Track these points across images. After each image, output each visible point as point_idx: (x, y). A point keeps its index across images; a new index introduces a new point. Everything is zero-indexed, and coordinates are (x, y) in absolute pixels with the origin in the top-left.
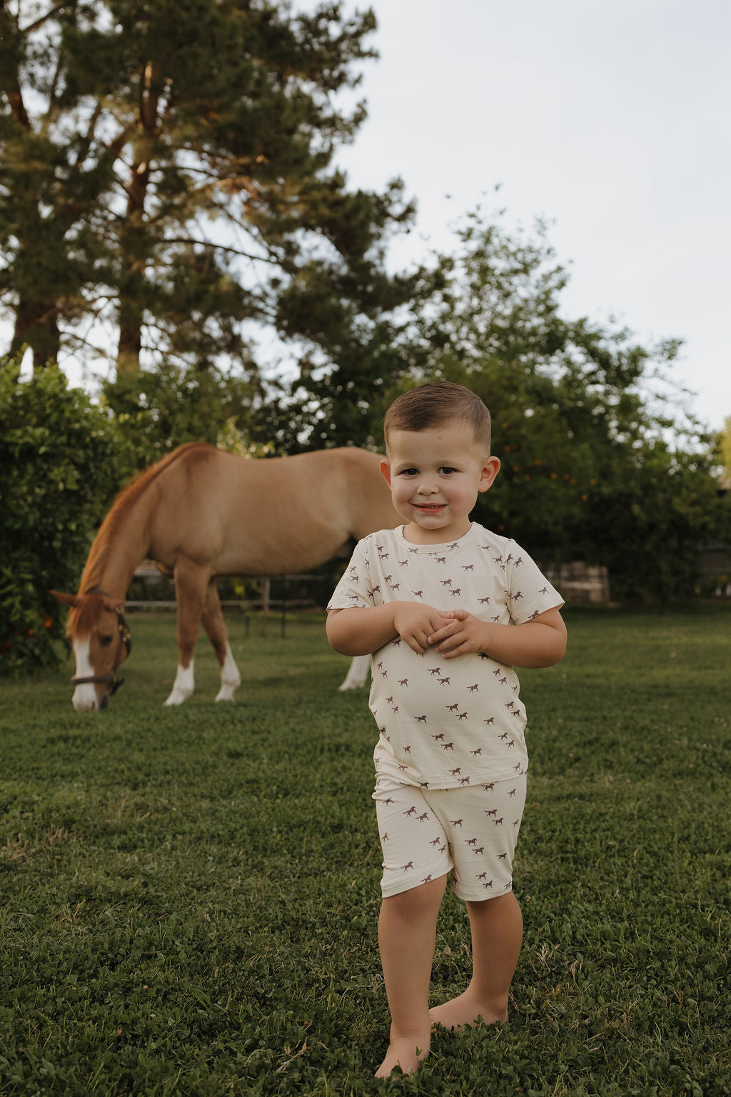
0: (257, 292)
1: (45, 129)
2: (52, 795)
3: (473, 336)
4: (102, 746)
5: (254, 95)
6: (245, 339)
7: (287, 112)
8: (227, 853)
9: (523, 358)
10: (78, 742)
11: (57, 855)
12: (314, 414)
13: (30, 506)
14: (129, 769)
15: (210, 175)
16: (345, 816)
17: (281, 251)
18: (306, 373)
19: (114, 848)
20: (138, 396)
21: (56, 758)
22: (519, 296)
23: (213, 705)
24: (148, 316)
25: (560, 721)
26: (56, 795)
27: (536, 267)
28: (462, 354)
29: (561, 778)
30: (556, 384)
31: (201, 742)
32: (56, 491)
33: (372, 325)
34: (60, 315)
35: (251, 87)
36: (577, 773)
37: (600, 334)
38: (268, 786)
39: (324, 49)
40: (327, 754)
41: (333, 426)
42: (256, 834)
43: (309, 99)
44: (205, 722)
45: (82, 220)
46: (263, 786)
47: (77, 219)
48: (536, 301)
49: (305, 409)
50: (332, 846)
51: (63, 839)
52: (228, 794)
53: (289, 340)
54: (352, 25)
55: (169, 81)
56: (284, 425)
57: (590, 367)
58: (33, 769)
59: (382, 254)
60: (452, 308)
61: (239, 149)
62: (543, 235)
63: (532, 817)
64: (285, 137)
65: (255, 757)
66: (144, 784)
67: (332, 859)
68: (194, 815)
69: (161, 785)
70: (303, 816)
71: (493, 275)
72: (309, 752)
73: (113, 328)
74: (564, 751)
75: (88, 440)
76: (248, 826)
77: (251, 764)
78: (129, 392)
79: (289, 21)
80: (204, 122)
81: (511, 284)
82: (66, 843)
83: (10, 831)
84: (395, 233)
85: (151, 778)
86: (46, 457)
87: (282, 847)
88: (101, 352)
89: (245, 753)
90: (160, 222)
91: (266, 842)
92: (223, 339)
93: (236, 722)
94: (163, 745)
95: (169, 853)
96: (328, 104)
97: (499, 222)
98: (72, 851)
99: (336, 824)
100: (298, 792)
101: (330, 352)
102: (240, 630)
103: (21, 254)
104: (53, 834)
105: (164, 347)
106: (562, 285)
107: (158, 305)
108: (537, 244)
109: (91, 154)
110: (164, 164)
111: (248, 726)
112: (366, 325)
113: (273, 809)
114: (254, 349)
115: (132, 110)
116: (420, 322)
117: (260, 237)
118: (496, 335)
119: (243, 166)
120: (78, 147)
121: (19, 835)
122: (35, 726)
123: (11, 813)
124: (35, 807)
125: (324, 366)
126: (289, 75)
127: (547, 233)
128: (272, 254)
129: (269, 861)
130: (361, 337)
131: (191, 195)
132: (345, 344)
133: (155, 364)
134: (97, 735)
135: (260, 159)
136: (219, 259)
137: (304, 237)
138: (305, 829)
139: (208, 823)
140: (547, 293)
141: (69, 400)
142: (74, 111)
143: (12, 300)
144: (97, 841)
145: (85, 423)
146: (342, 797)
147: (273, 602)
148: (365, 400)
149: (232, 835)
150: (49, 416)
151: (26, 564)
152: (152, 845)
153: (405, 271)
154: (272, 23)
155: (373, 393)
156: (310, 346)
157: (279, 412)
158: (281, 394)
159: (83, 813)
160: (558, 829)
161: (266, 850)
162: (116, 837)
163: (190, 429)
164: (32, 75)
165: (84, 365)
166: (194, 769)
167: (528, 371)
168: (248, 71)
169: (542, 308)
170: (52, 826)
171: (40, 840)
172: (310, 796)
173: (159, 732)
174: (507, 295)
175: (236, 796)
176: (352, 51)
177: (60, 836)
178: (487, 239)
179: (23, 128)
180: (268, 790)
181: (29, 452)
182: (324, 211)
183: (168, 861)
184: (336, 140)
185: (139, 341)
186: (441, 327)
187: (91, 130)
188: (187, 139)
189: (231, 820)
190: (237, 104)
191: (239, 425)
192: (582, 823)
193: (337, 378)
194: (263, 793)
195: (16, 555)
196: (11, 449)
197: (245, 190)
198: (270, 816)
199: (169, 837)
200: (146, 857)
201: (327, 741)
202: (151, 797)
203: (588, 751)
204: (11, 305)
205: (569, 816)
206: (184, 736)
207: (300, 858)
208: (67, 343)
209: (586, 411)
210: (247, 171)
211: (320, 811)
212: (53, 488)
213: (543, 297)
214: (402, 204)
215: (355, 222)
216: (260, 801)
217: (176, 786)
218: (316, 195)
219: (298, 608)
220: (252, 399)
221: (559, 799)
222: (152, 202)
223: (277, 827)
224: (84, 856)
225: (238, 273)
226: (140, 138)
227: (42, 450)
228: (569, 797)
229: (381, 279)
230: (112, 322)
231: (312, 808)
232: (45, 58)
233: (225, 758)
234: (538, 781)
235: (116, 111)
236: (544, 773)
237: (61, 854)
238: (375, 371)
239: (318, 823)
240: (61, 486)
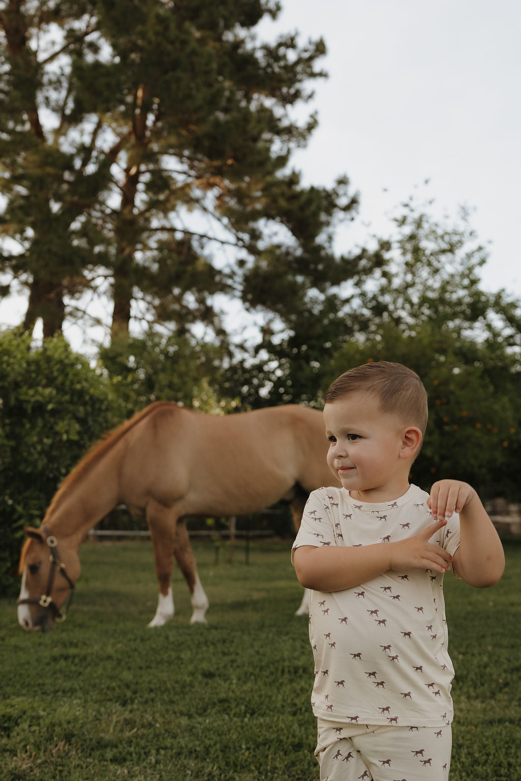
0: (227, 271)
1: (56, 141)
2: (55, 710)
3: (407, 306)
4: (97, 665)
5: (226, 110)
6: (216, 309)
7: (252, 124)
8: (203, 767)
9: (451, 324)
10: (77, 660)
11: (60, 765)
12: (273, 372)
13: (40, 453)
14: (119, 687)
15: (189, 176)
16: (305, 736)
17: (246, 237)
18: (267, 338)
19: (107, 761)
20: (128, 359)
21: (58, 675)
22: (446, 272)
23: (189, 627)
24: (137, 292)
25: (490, 648)
26: (58, 710)
27: (461, 246)
28: (398, 321)
29: (493, 702)
30: (479, 347)
31: (180, 662)
32: (61, 441)
33: (322, 297)
34: (65, 291)
35: (223, 103)
36: (506, 697)
37: (517, 304)
38: (237, 705)
39: (282, 72)
40: (287, 676)
41: (289, 383)
42: (228, 750)
43: (269, 112)
44: (182, 643)
45: (85, 213)
46: (233, 705)
47: (80, 213)
48: (461, 276)
49: (266, 368)
50: (293, 764)
51: (64, 752)
52: (203, 712)
53: (252, 310)
54: (306, 51)
55: (157, 100)
56: (248, 382)
57: (508, 331)
58: (39, 685)
59: (330, 239)
60: (390, 282)
61: (212, 154)
62: (466, 220)
63: (467, 740)
64: (250, 144)
65: (226, 678)
66: (132, 701)
67: (294, 776)
68: (174, 731)
69: (146, 702)
70: (268, 735)
71: (424, 254)
72: (272, 673)
73: (108, 300)
74: (495, 677)
75: (87, 398)
76: (221, 742)
77: (222, 683)
78: (120, 355)
79: (254, 49)
80: (184, 133)
81: (439, 262)
82: (66, 755)
83: (20, 742)
84: (341, 221)
85: (138, 695)
86: (53, 412)
87: (250, 764)
88: (98, 322)
89: (217, 673)
90: (147, 215)
91: (237, 758)
92: (198, 310)
93: (209, 644)
94: (148, 664)
95: (154, 767)
96: (286, 115)
97: (429, 211)
98: (72, 762)
99: (296, 743)
100: (263, 712)
101: (287, 320)
102: (210, 557)
103: (35, 243)
104: (56, 746)
105: (150, 317)
106: (482, 262)
107: (146, 283)
108: (462, 227)
109: (93, 160)
110: (151, 167)
111: (220, 647)
112: (317, 298)
113: (242, 728)
114: (224, 318)
115: (126, 124)
116: (363, 295)
117: (230, 226)
118: (426, 305)
119: (216, 168)
120: (82, 155)
121: (28, 747)
122: (40, 644)
123: (21, 726)
124: (41, 721)
125: (282, 333)
126: (255, 92)
127: (470, 218)
128: (239, 239)
129: (240, 777)
130: (313, 308)
131: (173, 192)
132: (300, 313)
133: (142, 332)
134: (92, 654)
135: (230, 162)
136: (195, 244)
137: (266, 225)
138: (270, 747)
139: (187, 739)
140: (470, 269)
141: (72, 365)
142: (81, 126)
143: (27, 279)
144: (93, 753)
145: (85, 384)
146: (301, 717)
147: (238, 532)
148: (316, 360)
149: (207, 750)
150: (56, 378)
151: (35, 502)
152: (139, 759)
153: (350, 252)
154: (240, 51)
155: (324, 354)
156: (271, 315)
157: (245, 371)
158: (246, 356)
159: (81, 728)
160: (492, 753)
161: (236, 766)
162: (108, 750)
163: (171, 386)
164: (47, 99)
165: (84, 332)
166: (174, 688)
167: (455, 335)
168: (221, 90)
169: (466, 282)
170: (55, 739)
171: (45, 751)
172: (274, 716)
173: (144, 652)
174: (436, 271)
175: (210, 714)
176: (306, 73)
177: (61, 748)
178: (419, 224)
179: (39, 141)
180: (237, 710)
181: (39, 408)
182: (283, 203)
183: (152, 774)
184: (292, 145)
185: (129, 312)
186: (381, 299)
187: (93, 141)
188: (171, 146)
189: (206, 737)
190: (211, 118)
191: (211, 383)
192: (514, 747)
193: (292, 342)
194: (233, 712)
195: (27, 494)
196: (25, 406)
197: (217, 187)
198: (239, 734)
199: (153, 752)
200: (134, 769)
201: (287, 663)
202: (138, 713)
203: (515, 677)
204: (25, 283)
205: (502, 740)
206: (165, 657)
207: (266, 775)
208: (71, 314)
209: (505, 369)
210: (219, 172)
211: (282, 730)
212: (58, 438)
213: (467, 272)
214: (347, 197)
215: (308, 212)
216: (231, 720)
217: (159, 704)
218: (276, 190)
219: (261, 537)
220: (221, 359)
221: (491, 722)
222: (141, 198)
223: (246, 744)
224: (82, 768)
225: (211, 256)
226: (133, 147)
227: (50, 407)
228: (500, 721)
229: (330, 259)
230: (107, 296)
231: (276, 726)
232: (58, 84)
233: (200, 677)
234: (472, 705)
235: (114, 125)
236: (477, 697)
237: (63, 766)
238: (325, 336)
239: (281, 741)
240: (65, 437)
